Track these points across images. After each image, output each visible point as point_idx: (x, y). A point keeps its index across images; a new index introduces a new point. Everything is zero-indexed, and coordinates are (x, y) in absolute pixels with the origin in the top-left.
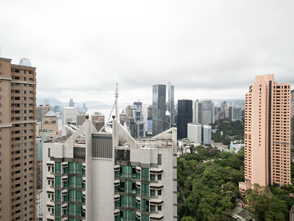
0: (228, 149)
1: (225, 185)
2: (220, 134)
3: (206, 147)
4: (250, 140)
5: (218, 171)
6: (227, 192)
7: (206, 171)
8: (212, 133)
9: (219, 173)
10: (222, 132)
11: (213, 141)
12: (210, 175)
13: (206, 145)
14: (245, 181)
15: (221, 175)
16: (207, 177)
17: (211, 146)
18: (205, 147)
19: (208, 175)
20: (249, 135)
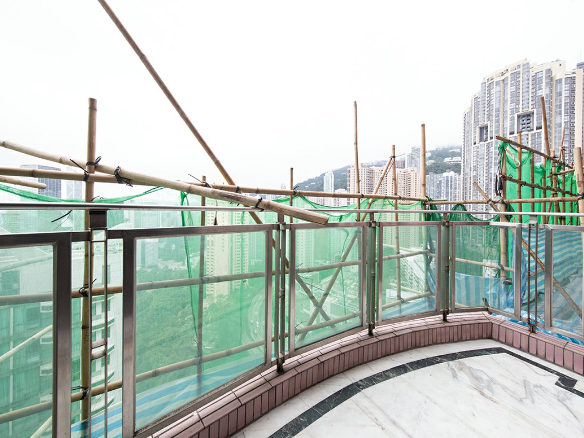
0: (182, 266)
1: (183, 310)
2: (171, 249)
3: (149, 270)
4: (213, 247)
5: (172, 297)
6: (186, 319)
7: (154, 302)
8: (159, 249)
9: (173, 299)
10: (174, 245)
11: (161, 259)
12: (161, 305)
13: (149, 267)
14: (207, 297)
15: (176, 301)
16: (156, 310)
17: (158, 267)
18: (147, 270)
19: (157, 306)
20: (212, 241)
